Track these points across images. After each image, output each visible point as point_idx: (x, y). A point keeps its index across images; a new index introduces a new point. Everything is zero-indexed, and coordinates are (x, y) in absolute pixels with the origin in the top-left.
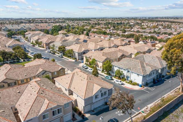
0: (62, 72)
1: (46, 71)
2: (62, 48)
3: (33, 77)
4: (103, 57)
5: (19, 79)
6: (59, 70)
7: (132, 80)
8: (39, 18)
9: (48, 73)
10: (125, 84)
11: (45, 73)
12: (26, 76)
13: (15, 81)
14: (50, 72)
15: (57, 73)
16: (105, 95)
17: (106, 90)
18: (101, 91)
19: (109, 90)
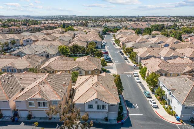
0: (97, 73)
1: (80, 68)
2: (129, 50)
3: (68, 71)
4: (158, 67)
5: (56, 70)
6: (94, 70)
7: (172, 107)
8: (149, 16)
9: (81, 70)
10: (159, 109)
11: (78, 69)
12: (63, 68)
13: (53, 70)
14: (84, 70)
15: (91, 72)
16: (103, 109)
17: (104, 104)
18: (96, 102)
19: (112, 105)
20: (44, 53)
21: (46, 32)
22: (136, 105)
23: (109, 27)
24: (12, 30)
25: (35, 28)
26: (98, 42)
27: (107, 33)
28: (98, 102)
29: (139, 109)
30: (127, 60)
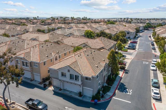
9: (88, 47)
10: (162, 102)
11: (85, 46)
16: (75, 80)
17: (77, 74)
18: (69, 71)
19: (87, 78)
20: (71, 34)
21: (90, 25)
22: (131, 90)
23: (153, 23)
24: (67, 23)
25: (84, 22)
26: (131, 32)
27: (149, 29)
28: (70, 71)
29: (131, 95)
30: (155, 49)
